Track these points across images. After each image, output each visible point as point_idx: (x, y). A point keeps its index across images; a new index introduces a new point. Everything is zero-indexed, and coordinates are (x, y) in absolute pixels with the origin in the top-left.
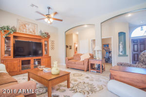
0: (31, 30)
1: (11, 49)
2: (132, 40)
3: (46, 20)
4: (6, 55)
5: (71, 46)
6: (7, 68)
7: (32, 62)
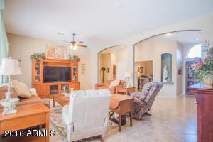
0: (60, 54)
1: (41, 75)
2: (187, 62)
3: (71, 47)
4: (37, 80)
5: (109, 69)
6: (37, 92)
7: (60, 87)
